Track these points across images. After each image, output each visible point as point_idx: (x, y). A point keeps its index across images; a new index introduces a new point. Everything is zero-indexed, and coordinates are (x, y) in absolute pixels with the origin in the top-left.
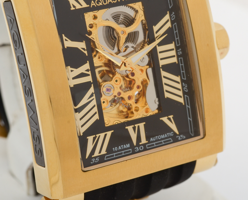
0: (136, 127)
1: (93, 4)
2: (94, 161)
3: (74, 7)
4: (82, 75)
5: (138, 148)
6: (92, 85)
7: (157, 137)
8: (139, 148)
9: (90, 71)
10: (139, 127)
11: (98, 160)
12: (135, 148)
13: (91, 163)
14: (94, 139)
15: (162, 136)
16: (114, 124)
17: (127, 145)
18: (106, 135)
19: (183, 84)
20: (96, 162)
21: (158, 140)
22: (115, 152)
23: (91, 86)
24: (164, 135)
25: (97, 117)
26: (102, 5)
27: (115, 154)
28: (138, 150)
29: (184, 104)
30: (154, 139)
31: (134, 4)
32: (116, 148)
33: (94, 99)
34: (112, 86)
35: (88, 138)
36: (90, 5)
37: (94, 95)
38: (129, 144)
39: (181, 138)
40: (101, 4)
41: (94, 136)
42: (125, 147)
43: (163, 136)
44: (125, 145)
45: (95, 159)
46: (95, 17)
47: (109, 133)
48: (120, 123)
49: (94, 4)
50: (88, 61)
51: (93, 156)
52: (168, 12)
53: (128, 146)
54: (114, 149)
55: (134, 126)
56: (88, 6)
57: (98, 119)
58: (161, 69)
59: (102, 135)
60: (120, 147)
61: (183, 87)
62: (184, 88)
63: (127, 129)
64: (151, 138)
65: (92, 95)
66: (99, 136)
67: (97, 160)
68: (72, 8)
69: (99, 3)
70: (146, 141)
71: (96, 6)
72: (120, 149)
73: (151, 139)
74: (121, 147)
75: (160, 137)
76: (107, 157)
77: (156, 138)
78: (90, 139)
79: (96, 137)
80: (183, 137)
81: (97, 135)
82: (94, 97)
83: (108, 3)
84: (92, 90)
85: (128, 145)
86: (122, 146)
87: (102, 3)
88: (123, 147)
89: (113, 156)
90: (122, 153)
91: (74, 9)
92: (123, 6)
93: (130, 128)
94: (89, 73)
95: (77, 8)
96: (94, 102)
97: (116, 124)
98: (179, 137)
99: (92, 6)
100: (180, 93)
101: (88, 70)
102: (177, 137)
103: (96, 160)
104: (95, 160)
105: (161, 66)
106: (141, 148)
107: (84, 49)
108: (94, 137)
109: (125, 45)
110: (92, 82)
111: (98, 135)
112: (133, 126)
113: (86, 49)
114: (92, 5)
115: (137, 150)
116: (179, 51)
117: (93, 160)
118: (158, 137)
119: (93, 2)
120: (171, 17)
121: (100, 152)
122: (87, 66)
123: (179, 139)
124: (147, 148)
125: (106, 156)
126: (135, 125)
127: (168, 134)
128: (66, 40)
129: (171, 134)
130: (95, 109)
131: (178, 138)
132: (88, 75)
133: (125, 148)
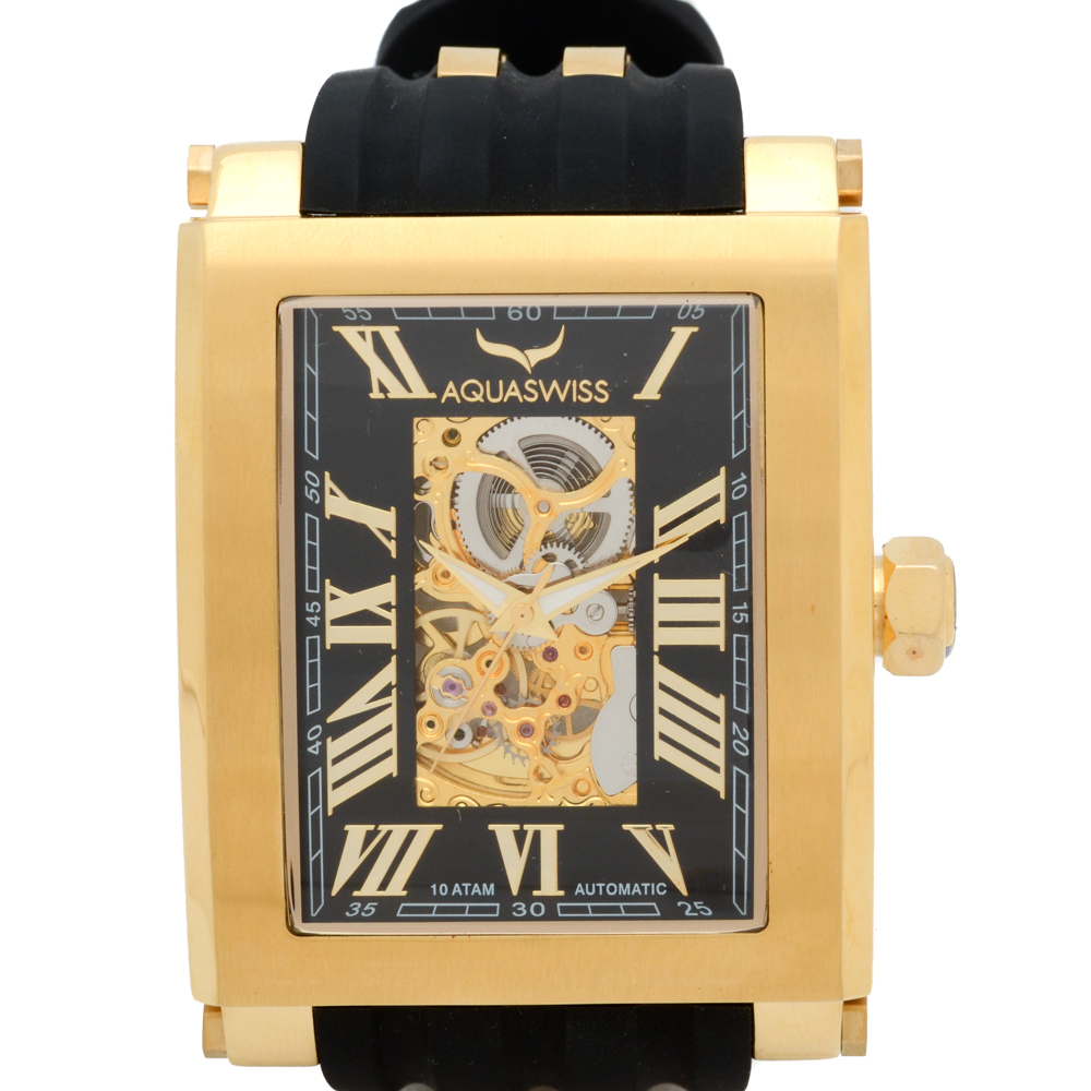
0: (526, 831)
1: (451, 391)
2: (357, 910)
3: (383, 389)
4: (364, 618)
5: (524, 906)
6: (394, 658)
7: (601, 885)
8: (528, 908)
9: (394, 610)
10: (537, 834)
11: (373, 910)
12: (514, 905)
13: (347, 914)
14: (370, 837)
15: (621, 885)
16: (453, 804)
17: (485, 885)
18: (412, 834)
19: (735, 725)
20: (363, 914)
21: (606, 898)
22: (439, 898)
23: (389, 661)
24: (628, 885)
25: (390, 767)
26: (482, 401)
27: (436, 905)
28: (525, 912)
29: (722, 796)
30: (590, 890)
31: (606, 418)
32: (444, 888)
33: (390, 705)
34: (466, 678)
35: (347, 827)
36: (440, 395)
37: (394, 691)
38: (492, 885)
39: (694, 910)
40: (478, 398)
41: (371, 827)
42: (479, 891)
43: (624, 889)
44: (476, 885)
45: (363, 906)
46: (451, 437)
47: (425, 832)
48: (476, 805)
49: (455, 394)
50: (393, 577)
51: (356, 893)
52: (723, 470)
53: (489, 890)
54: (434, 886)
55: (522, 827)
56: (433, 396)
57: (395, 775)
58: (656, 658)
59: (400, 831)
60: (457, 885)
61: (729, 737)
62: (735, 741)
63: (493, 833)
64: (580, 885)
65: (385, 692)
66: (389, 833)
67: (369, 911)
68: (376, 394)
69: (474, 393)
70: (560, 888)
71: (459, 401)
72: (457, 894)
73: (579, 889)
74: (463, 888)
75: (612, 889)
76: (405, 910)
77: (597, 888)
78: (356, 833)
79: (376, 832)
80: (706, 911)
81: (381, 827)
82: (392, 699)
83: (505, 400)
84: (388, 674)
85: (488, 887)
86: (466, 885)
87: (485, 396)
88: (470, 889)
89: (430, 910)
90: (462, 910)
91: (382, 396)
92: (570, 419)
93: (504, 833)
94: (392, 616)
95: (390, 396)
96: (389, 717)
97: (462, 805)
98: (690, 907)
99: (448, 399)
100: (718, 756)
101: (387, 607)
102: (679, 904)
103: (366, 908)
104: (361, 910)
105: (656, 649)
106: (538, 909)
107: (387, 534)
108: (368, 832)
109: (545, 552)
110: (394, 647)
111: (384, 828)
112: (517, 827)
113: (394, 535)
114: (447, 394)
115: (521, 912)
116: (739, 611)
117: (356, 906)
118: (604, 888)
119: (451, 385)
120: (729, 488)
121: (384, 885)
122: (387, 592)
123: (687, 913)
124: (560, 915)
125: (403, 905)
126: (526, 827)
127: (646, 885)
128: (332, 493)
129: (658, 889)
130: (390, 741)
131: (685, 907)
132: (387, 622)
133: (476, 894)
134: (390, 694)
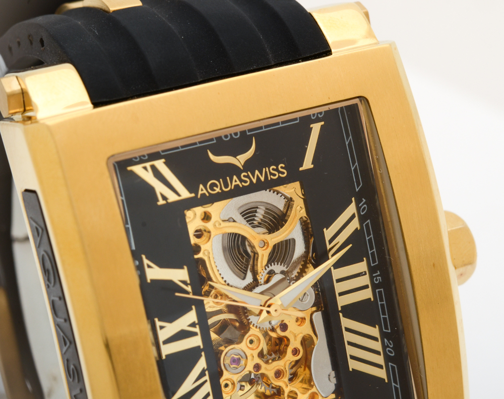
1: (202, 190)
3: (164, 198)
4: (182, 335)
6: (203, 354)
9: (197, 326)
19: (386, 340)
23: (201, 356)
26: (220, 191)
29: (386, 381)
31: (286, 185)
34: (242, 354)
36: (197, 193)
37: (207, 373)
40: (218, 190)
46: (207, 217)
49: (205, 191)
50: (193, 307)
52: (353, 199)
56: (193, 195)
58: (341, 314)
61: (384, 347)
62: (388, 349)
65: (202, 375)
68: (161, 202)
69: (215, 188)
71: (207, 194)
82: (207, 377)
83: (233, 188)
84: (202, 364)
87: (221, 189)
91: (164, 202)
94: (197, 330)
95: (169, 201)
96: (207, 388)
99: (201, 195)
100: (380, 360)
101: (193, 325)
105: (340, 309)
107: (184, 282)
109: (268, 270)
110: (202, 347)
113: (189, 282)
114: (200, 192)
116: (376, 276)
119: (201, 186)
120: (358, 208)
122: (191, 316)
128: (149, 266)
132: (195, 334)
134: (205, 375)
